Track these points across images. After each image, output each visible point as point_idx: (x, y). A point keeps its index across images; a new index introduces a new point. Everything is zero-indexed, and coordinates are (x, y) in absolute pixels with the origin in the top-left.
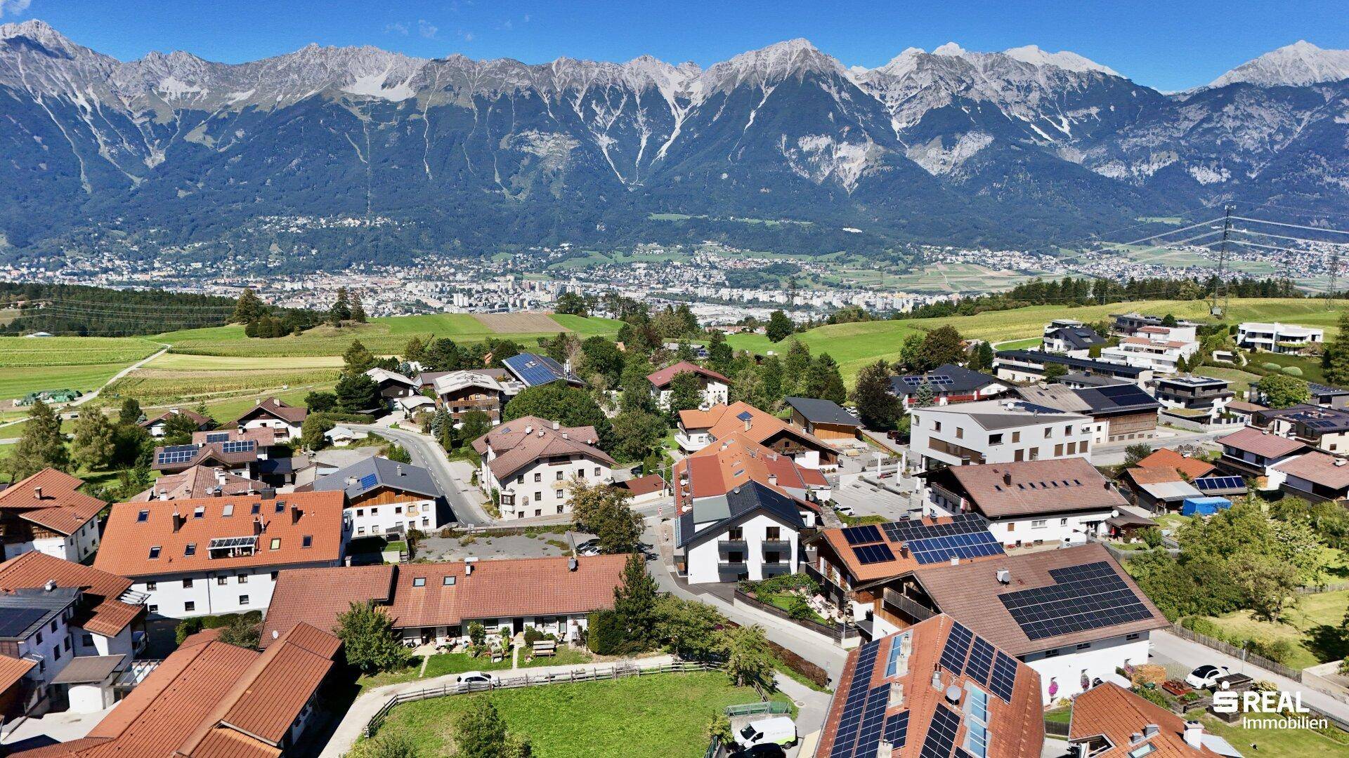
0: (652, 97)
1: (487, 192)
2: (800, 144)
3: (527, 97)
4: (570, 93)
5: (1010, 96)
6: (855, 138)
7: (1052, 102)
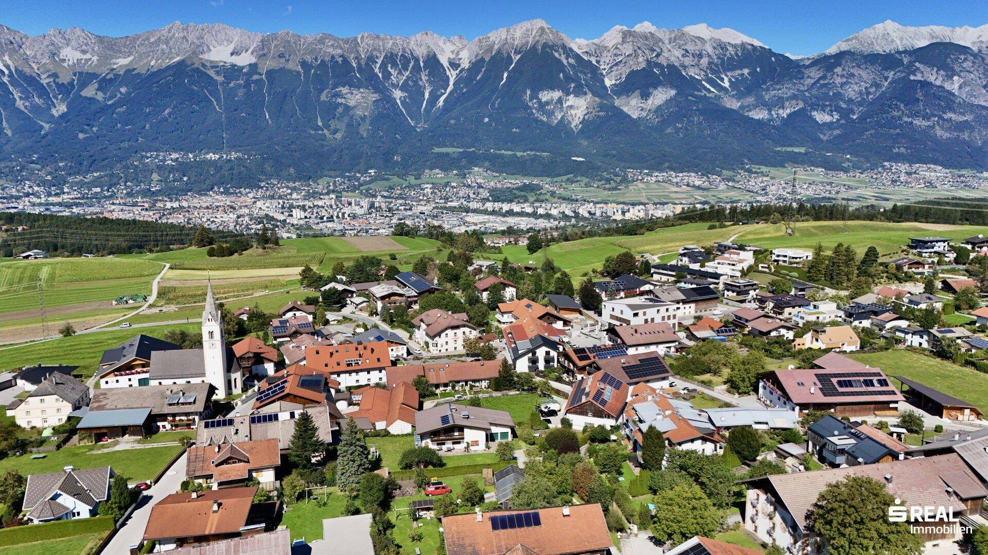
0: (432, 62)
1: (313, 132)
2: (540, 96)
3: (340, 62)
4: (371, 59)
5: (688, 61)
6: (579, 92)
7: (716, 65)
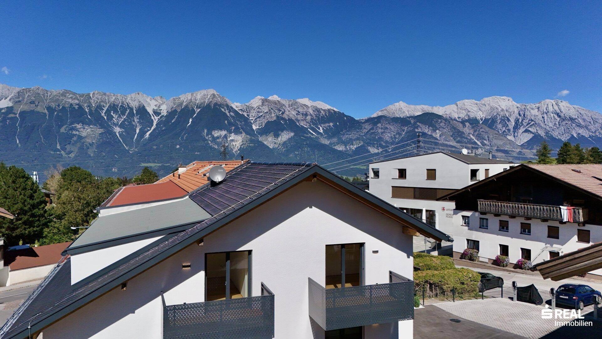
0: (142, 111)
1: (52, 153)
2: (213, 133)
3: (77, 108)
4: (99, 107)
5: (299, 117)
6: (237, 132)
7: (315, 120)
